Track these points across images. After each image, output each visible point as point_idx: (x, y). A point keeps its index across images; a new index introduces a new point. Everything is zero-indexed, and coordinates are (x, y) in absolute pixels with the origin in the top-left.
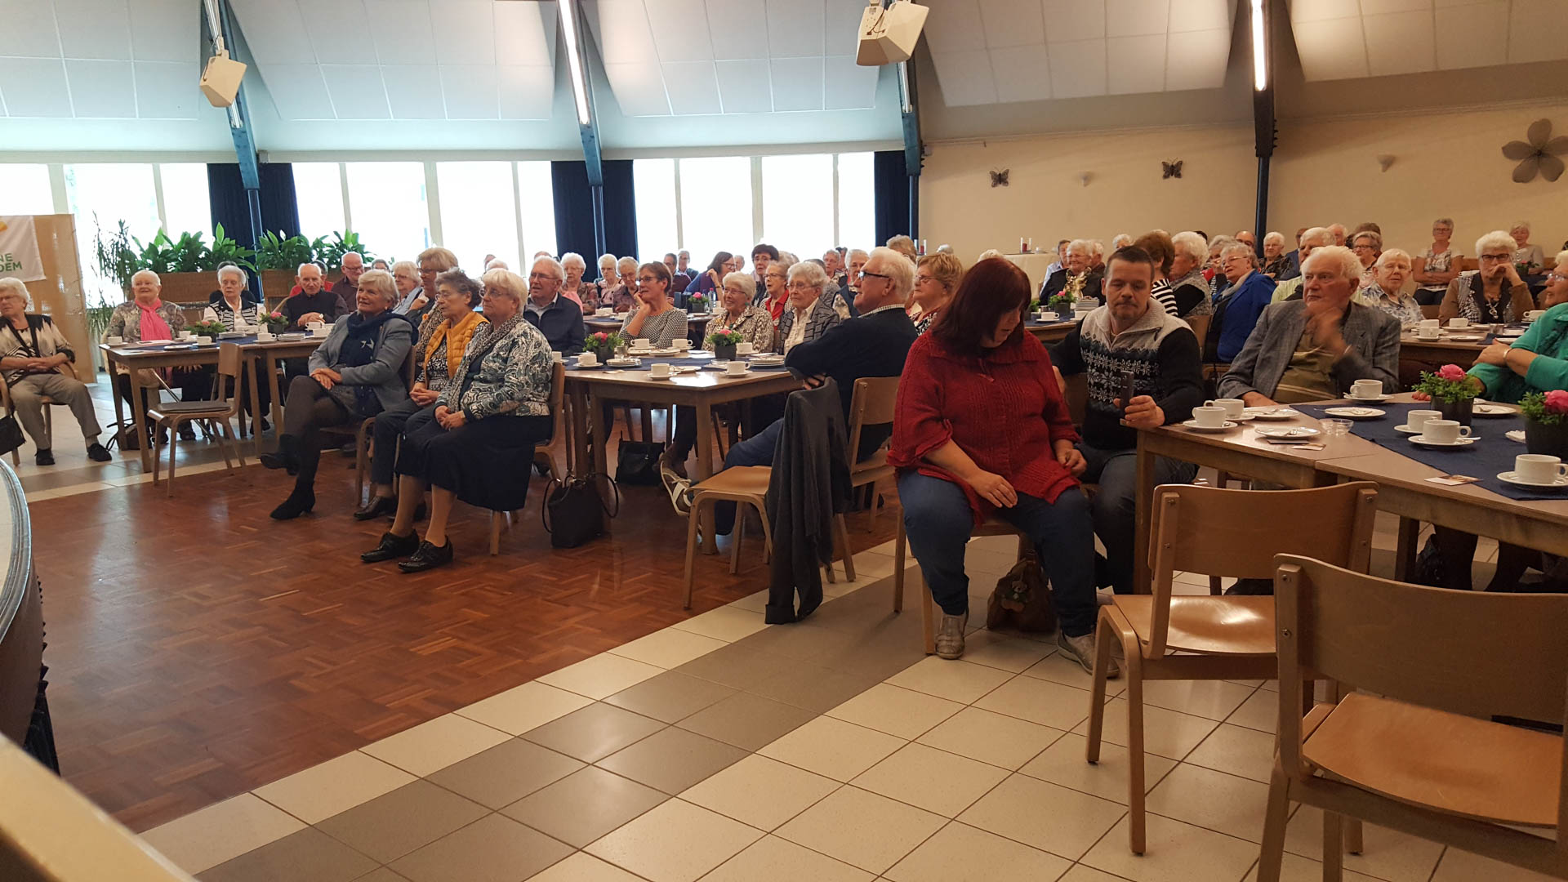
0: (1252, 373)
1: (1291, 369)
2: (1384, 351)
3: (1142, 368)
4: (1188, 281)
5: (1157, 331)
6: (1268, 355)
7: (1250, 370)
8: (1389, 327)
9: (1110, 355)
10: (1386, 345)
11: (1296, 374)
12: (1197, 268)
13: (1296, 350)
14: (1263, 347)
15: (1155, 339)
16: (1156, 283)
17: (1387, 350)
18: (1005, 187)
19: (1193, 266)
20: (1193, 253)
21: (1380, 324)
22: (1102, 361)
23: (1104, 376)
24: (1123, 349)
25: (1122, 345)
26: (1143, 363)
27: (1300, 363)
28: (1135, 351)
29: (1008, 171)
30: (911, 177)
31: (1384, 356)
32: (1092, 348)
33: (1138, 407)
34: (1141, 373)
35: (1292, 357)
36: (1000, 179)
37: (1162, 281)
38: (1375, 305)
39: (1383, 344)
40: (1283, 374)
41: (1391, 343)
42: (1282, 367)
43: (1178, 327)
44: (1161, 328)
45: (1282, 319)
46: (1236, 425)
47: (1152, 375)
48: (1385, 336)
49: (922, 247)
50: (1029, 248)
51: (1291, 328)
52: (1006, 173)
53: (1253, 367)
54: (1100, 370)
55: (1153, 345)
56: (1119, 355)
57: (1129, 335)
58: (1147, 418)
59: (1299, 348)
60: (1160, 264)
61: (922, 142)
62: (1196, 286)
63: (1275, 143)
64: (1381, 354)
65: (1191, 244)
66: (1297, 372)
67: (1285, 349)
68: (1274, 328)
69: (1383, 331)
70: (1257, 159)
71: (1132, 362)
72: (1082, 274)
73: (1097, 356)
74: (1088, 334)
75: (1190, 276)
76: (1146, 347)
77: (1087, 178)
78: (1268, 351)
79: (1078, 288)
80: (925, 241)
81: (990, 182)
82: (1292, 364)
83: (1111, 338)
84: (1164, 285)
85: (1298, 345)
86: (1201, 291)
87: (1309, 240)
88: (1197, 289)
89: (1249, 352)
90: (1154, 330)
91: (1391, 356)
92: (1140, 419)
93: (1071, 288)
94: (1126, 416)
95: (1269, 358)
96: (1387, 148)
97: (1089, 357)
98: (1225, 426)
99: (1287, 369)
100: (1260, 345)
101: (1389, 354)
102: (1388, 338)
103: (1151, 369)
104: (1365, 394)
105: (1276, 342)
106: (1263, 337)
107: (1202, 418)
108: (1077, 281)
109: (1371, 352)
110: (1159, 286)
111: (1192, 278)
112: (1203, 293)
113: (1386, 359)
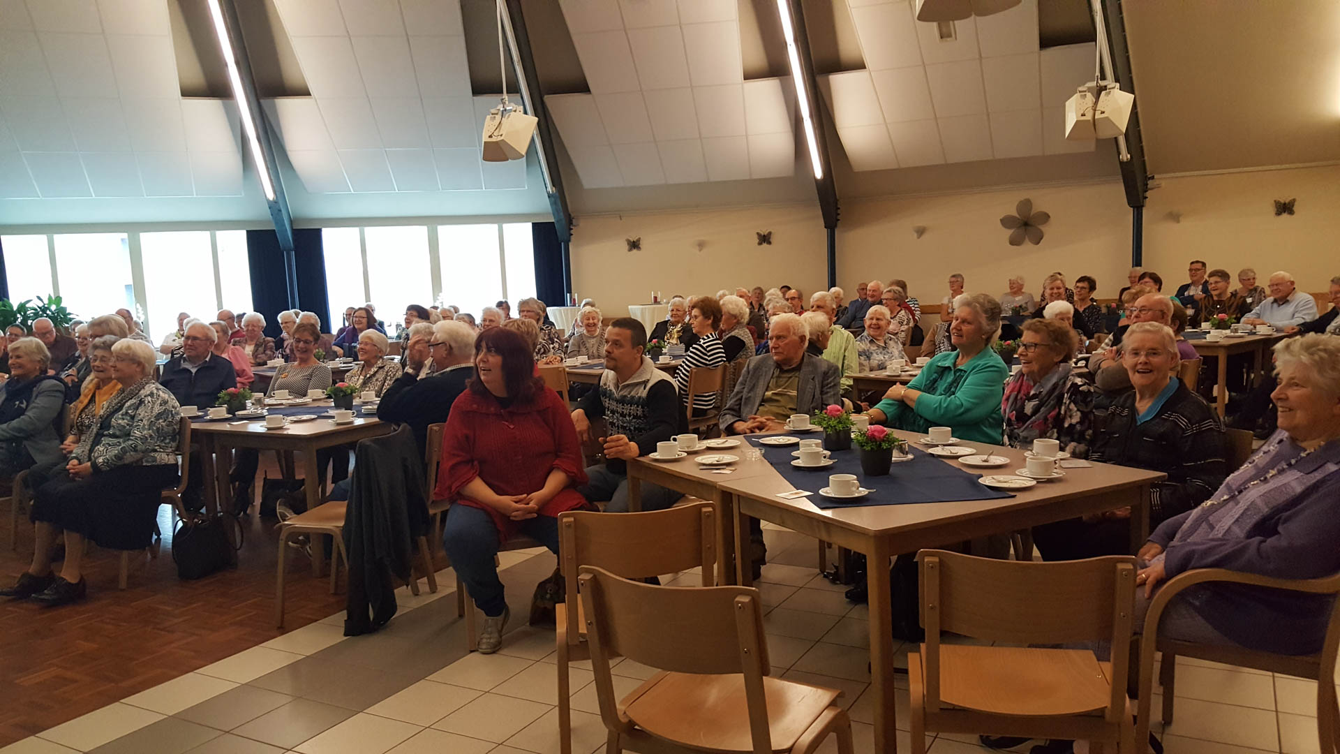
0: (740, 408)
1: (763, 405)
2: (828, 390)
3: (637, 410)
4: (733, 334)
5: (645, 382)
6: (750, 395)
7: (738, 407)
8: (830, 372)
9: (617, 401)
10: (829, 386)
11: (766, 409)
12: (738, 323)
13: (767, 390)
14: (746, 389)
15: (645, 389)
16: (707, 336)
17: (831, 390)
18: (639, 252)
19: (735, 321)
21: (823, 369)
22: (614, 405)
23: (615, 417)
24: (626, 396)
25: (624, 392)
26: (638, 407)
27: (770, 400)
28: (633, 397)
29: (640, 238)
30: (562, 244)
31: (829, 395)
32: (608, 395)
33: (613, 444)
34: (637, 414)
35: (764, 395)
36: (634, 245)
37: (711, 334)
38: (866, 349)
39: (827, 385)
40: (758, 409)
41: (832, 384)
42: (757, 404)
43: (660, 379)
44: (649, 380)
45: (758, 368)
46: (686, 454)
47: (645, 416)
48: (828, 379)
49: (574, 300)
50: (658, 300)
51: (764, 374)
52: (639, 240)
53: (740, 404)
54: (613, 412)
55: (643, 393)
56: (622, 401)
57: (628, 385)
58: (622, 452)
59: (769, 389)
60: (710, 321)
61: (570, 215)
62: (739, 337)
63: (839, 217)
64: (827, 393)
66: (767, 407)
67: (759, 391)
68: (753, 375)
69: (825, 374)
70: (826, 230)
71: (631, 406)
72: (680, 325)
73: (611, 402)
74: (605, 384)
75: (735, 329)
76: (639, 395)
77: (701, 245)
78: (749, 392)
79: (676, 336)
80: (576, 295)
81: (626, 247)
82: (764, 401)
83: (617, 386)
84: (713, 337)
85: (768, 386)
86: (743, 341)
87: (817, 300)
88: (740, 339)
89: (738, 393)
90: (644, 381)
92: (616, 453)
93: (671, 336)
94: (605, 451)
95: (750, 397)
96: (920, 221)
97: (606, 403)
98: (678, 455)
99: (760, 405)
100: (744, 388)
101: (832, 393)
102: (829, 380)
103: (643, 411)
104: (796, 425)
105: (754, 385)
106: (746, 381)
107: (664, 450)
108: (675, 330)
109: (819, 392)
110: (709, 338)
111: (736, 331)
112: (744, 342)
113: (830, 397)
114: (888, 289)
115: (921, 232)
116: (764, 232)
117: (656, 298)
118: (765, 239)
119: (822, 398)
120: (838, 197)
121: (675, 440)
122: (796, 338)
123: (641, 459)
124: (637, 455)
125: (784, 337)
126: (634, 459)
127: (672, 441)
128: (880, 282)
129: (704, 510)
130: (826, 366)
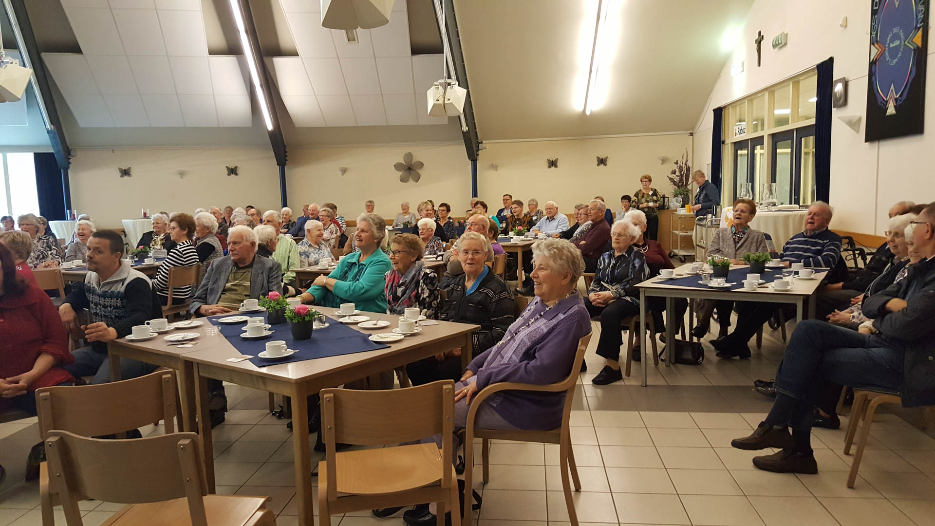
0: (206, 297)
1: (225, 294)
2: (273, 280)
3: (117, 302)
4: (205, 241)
5: (123, 280)
6: (213, 286)
7: (205, 295)
8: (274, 268)
9: (100, 296)
10: (274, 277)
11: (227, 297)
12: (210, 233)
13: (227, 282)
14: (210, 282)
15: (123, 285)
16: (183, 243)
17: (275, 280)
18: (129, 178)
19: (208, 231)
20: (205, 224)
21: (269, 266)
22: (96, 299)
23: (98, 308)
24: (106, 292)
25: (105, 289)
26: (117, 299)
27: (229, 290)
28: (113, 292)
30: (62, 170)
31: (273, 283)
32: (91, 291)
33: (93, 330)
34: (117, 305)
35: (225, 287)
36: (126, 173)
37: (186, 242)
38: (306, 251)
39: (272, 276)
40: (220, 297)
41: (276, 276)
42: (220, 293)
43: (135, 277)
44: (126, 278)
45: (220, 266)
46: (157, 334)
47: (123, 307)
48: (272, 273)
49: (74, 215)
51: (225, 270)
52: (129, 169)
53: (206, 294)
54: (96, 304)
55: (121, 288)
56: (104, 295)
57: (108, 283)
58: (102, 336)
59: (228, 281)
60: (185, 232)
61: (68, 147)
62: (210, 243)
63: (287, 158)
64: (272, 282)
65: (204, 220)
66: (228, 295)
67: (221, 283)
68: (215, 272)
69: (271, 269)
70: (278, 166)
71: (111, 299)
72: (163, 235)
73: (94, 296)
74: (89, 283)
75: (206, 238)
76: (118, 290)
77: (182, 174)
78: (213, 285)
79: (160, 243)
80: (75, 211)
81: (119, 174)
82: (225, 291)
83: (99, 284)
84: (188, 243)
85: (228, 280)
86: (213, 246)
87: (267, 217)
88: (211, 245)
89: (204, 286)
90: (122, 279)
91: (277, 283)
92: (97, 337)
93: (155, 243)
94: (86, 336)
95: (214, 288)
96: (344, 163)
97: (90, 297)
98: (151, 335)
99: (222, 293)
100: (209, 282)
101: (276, 282)
102: (274, 273)
103: (122, 303)
104: (248, 308)
105: (217, 279)
106: (210, 277)
108: (159, 238)
109: (266, 283)
110: (184, 244)
111: (208, 239)
112: (214, 247)
113: (274, 285)
114: (323, 209)
115: (344, 171)
116: (232, 166)
117: (145, 214)
118: (233, 171)
119: (268, 286)
120: (285, 144)
121: (148, 324)
122: (248, 244)
123: (120, 340)
124: (116, 337)
125: (239, 243)
126: (113, 341)
127: (146, 325)
128: (317, 205)
129: (164, 376)
130: (271, 264)
